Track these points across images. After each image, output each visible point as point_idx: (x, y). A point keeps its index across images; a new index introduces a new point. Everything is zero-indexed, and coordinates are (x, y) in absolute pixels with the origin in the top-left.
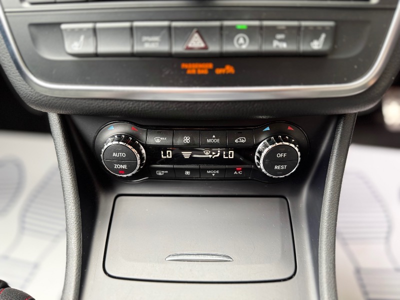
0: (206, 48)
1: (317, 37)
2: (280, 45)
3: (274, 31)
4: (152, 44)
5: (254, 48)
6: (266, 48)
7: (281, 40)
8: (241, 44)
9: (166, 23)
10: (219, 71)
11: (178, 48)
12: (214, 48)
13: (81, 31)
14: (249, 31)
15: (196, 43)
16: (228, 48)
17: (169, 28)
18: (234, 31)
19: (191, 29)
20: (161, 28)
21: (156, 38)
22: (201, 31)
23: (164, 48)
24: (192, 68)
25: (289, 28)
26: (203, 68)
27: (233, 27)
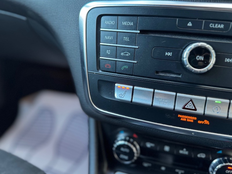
4: (164, 104)
10: (200, 122)
12: (200, 111)
21: (167, 101)
24: (184, 118)
26: (191, 119)
27: (214, 101)
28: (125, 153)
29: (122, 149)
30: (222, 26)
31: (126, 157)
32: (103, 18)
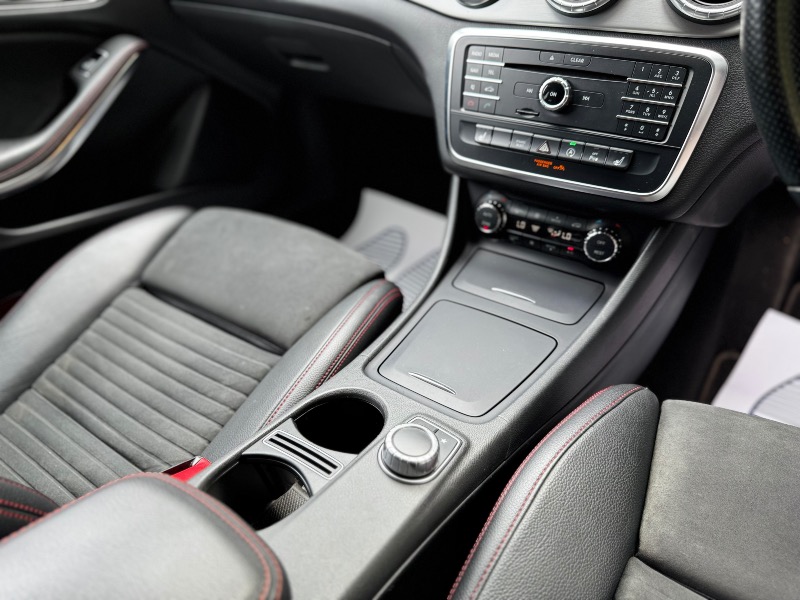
0: (549, 152)
1: (619, 159)
2: (593, 159)
3: (592, 150)
4: (520, 145)
5: (577, 158)
6: (585, 159)
7: (595, 156)
8: (570, 154)
9: (531, 134)
10: (555, 168)
11: (534, 150)
12: (554, 153)
13: (485, 130)
14: (577, 147)
15: (544, 148)
16: (562, 155)
17: (532, 138)
18: (568, 146)
19: (543, 140)
20: (528, 137)
21: (524, 142)
22: (549, 143)
23: (526, 148)
24: (540, 163)
25: (601, 149)
26: (547, 164)
27: (568, 143)
28: (487, 219)
29: (485, 214)
30: (582, 61)
31: (488, 224)
32: (471, 48)
